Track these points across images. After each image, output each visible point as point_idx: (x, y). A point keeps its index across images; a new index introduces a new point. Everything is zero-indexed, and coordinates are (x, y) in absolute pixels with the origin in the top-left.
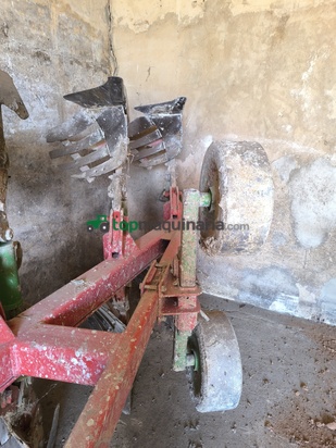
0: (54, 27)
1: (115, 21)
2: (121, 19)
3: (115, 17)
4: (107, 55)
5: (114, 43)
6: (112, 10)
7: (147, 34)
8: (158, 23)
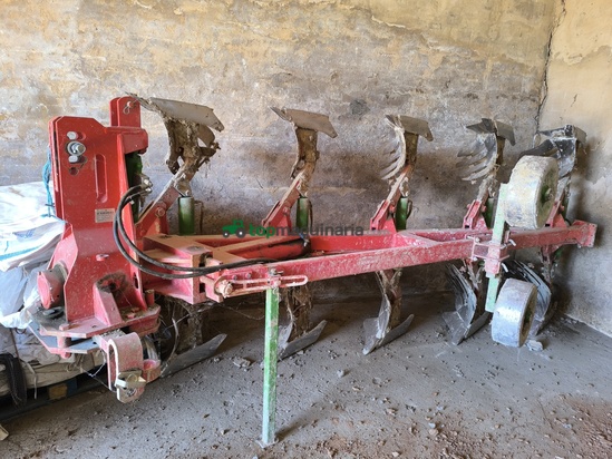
0: (487, 74)
1: (553, 56)
2: (558, 54)
3: (554, 52)
4: (539, 85)
5: (549, 75)
6: (552, 47)
7: (580, 65)
8: (591, 55)
